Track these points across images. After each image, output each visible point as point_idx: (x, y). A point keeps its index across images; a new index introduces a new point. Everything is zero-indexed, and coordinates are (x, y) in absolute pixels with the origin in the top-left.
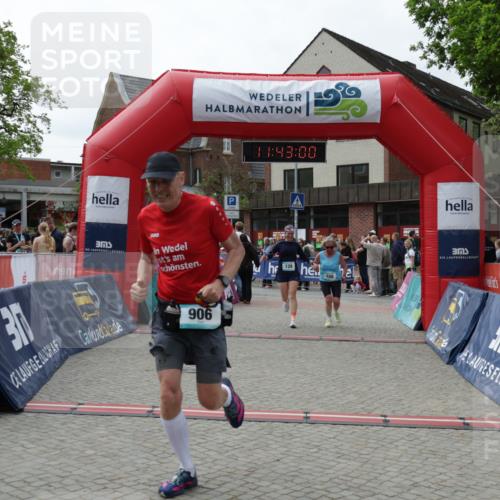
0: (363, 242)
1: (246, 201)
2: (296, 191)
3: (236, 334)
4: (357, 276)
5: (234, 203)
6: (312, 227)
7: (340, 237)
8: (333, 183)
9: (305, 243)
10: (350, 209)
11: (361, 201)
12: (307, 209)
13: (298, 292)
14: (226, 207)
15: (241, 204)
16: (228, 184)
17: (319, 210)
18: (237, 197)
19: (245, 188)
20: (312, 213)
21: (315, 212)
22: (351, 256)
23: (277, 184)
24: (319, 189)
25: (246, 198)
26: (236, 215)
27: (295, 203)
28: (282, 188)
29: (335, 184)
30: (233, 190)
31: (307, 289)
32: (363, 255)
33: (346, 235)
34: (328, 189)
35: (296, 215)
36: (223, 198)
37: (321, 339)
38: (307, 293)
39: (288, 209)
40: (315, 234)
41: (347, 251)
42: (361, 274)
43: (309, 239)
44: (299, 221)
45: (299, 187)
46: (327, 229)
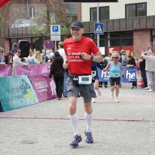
0: (143, 55)
1: (65, 29)
2: (98, 22)
3: (60, 117)
4: (139, 78)
5: (57, 30)
6: (109, 45)
7: (128, 52)
8: (123, 16)
9: (104, 56)
10: (134, 33)
11: (141, 27)
12: (106, 34)
13: (100, 89)
14: (52, 33)
15: (61, 31)
16: (53, 18)
17: (113, 34)
18: (59, 26)
19: (64, 20)
20: (109, 37)
21: (111, 36)
22: (135, 65)
23: (85, 17)
24: (113, 20)
25: (65, 27)
26: (59, 38)
27: (97, 30)
28: (89, 20)
29: (124, 17)
30: (56, 21)
31: (106, 87)
32: (143, 64)
33: (132, 50)
34: (120, 20)
35: (98, 38)
36: (50, 27)
37: (115, 120)
38: (106, 89)
39: (93, 34)
40: (111, 50)
41: (132, 61)
42: (142, 76)
43: (107, 53)
44: (100, 42)
45: (100, 19)
46: (119, 47)
